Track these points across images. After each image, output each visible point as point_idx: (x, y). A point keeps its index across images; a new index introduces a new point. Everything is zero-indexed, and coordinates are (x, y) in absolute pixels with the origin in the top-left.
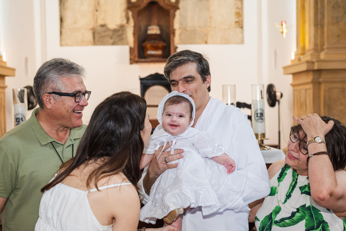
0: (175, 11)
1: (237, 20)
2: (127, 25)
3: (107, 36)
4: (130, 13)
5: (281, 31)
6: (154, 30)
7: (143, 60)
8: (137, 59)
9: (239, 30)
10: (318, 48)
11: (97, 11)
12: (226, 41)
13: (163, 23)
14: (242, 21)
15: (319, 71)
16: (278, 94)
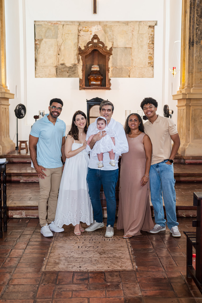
0: (110, 56)
1: (150, 62)
2: (78, 64)
3: (65, 71)
4: (80, 57)
5: (173, 73)
6: (95, 68)
7: (88, 87)
8: (84, 87)
9: (151, 68)
11: (59, 55)
12: (142, 76)
13: (101, 63)
14: (153, 62)
15: (189, 99)
16: (170, 111)
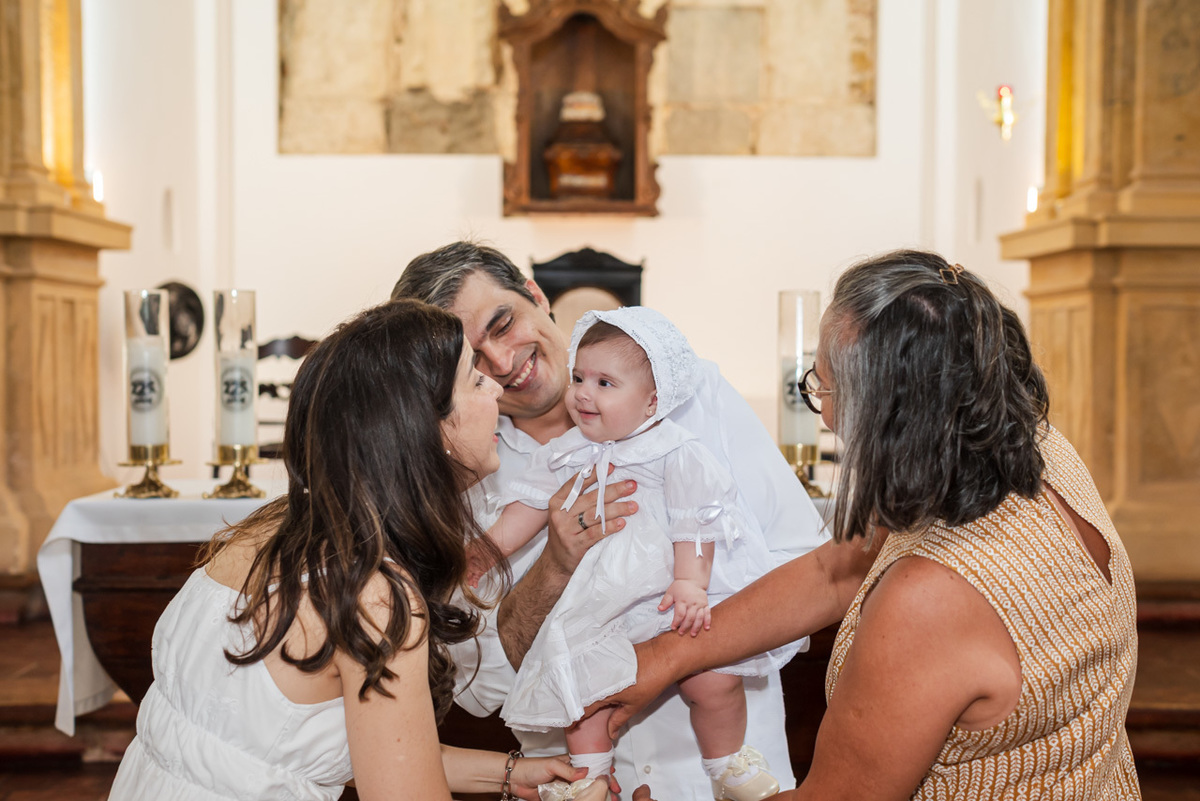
0: (654, 45)
1: (856, 78)
2: (495, 90)
3: (429, 124)
4: (507, 52)
5: (995, 117)
6: (583, 107)
7: (545, 204)
8: (525, 200)
9: (861, 112)
10: (1112, 177)
11: (399, 40)
12: (819, 148)
13: (613, 83)
14: (873, 82)
15: (1113, 253)
